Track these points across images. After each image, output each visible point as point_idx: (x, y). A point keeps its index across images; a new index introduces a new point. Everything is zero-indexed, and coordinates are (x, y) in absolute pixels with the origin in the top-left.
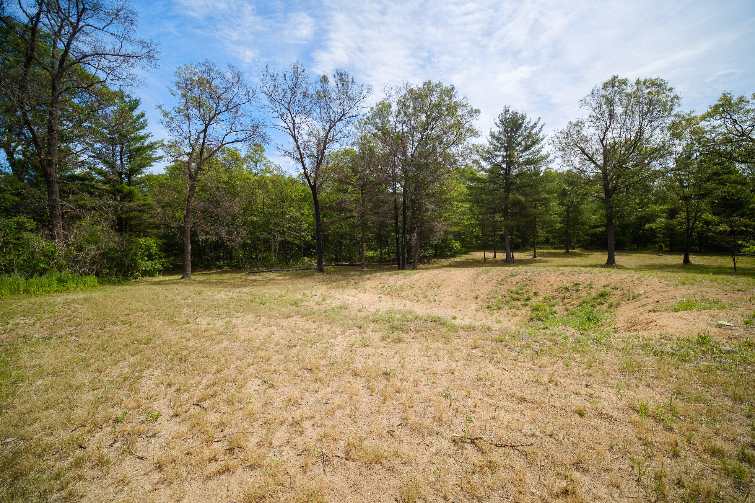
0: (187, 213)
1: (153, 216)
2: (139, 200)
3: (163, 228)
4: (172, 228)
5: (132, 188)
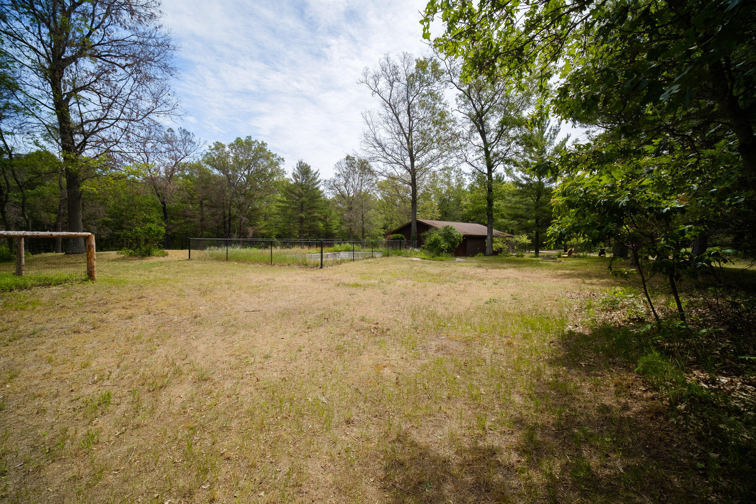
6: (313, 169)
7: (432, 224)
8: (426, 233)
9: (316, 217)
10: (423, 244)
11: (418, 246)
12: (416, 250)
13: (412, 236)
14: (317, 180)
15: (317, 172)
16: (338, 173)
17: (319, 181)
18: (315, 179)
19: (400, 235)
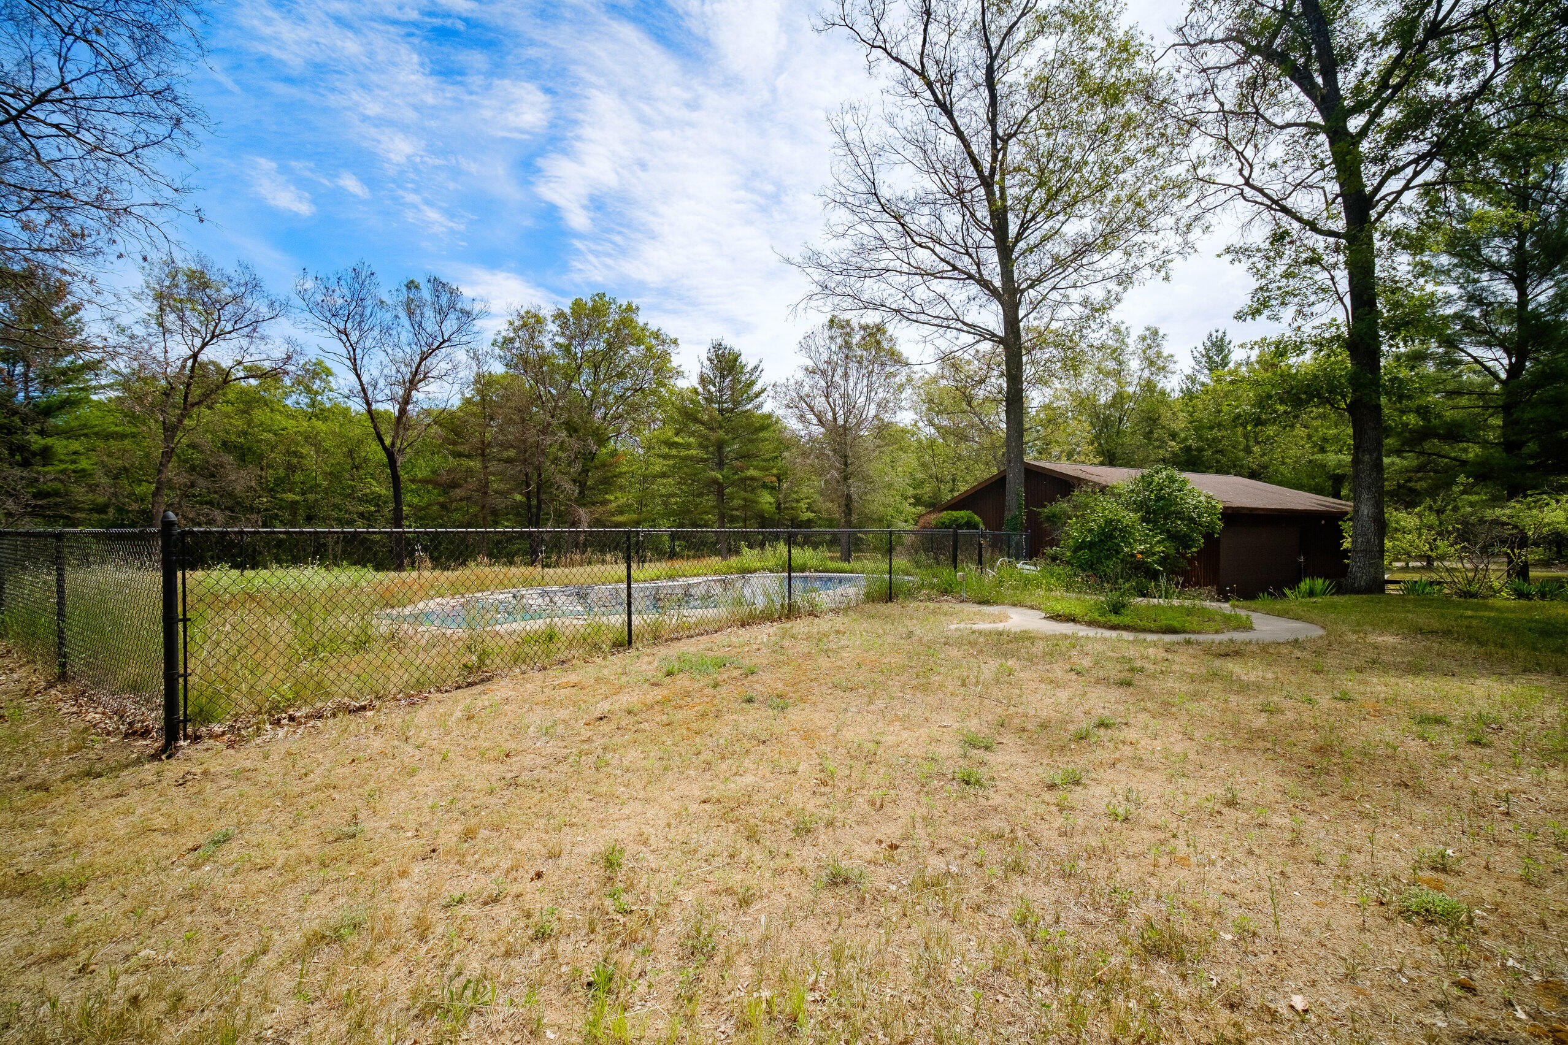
0: (157, 488)
1: (92, 488)
2: (61, 461)
3: (111, 511)
4: (128, 512)
5: (49, 441)
6: (748, 360)
7: (1083, 476)
8: (1064, 505)
9: (752, 479)
10: (1054, 542)
11: (1032, 553)
12: (1025, 568)
13: (1008, 515)
14: (756, 388)
15: (756, 368)
16: (810, 364)
17: (763, 391)
18: (753, 383)
19: (963, 514)
